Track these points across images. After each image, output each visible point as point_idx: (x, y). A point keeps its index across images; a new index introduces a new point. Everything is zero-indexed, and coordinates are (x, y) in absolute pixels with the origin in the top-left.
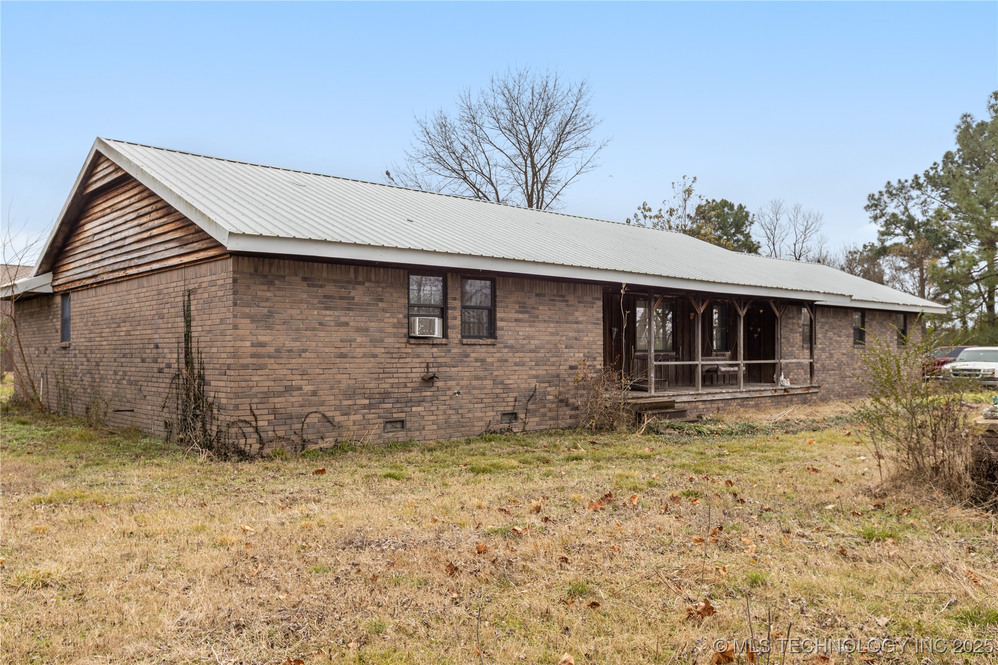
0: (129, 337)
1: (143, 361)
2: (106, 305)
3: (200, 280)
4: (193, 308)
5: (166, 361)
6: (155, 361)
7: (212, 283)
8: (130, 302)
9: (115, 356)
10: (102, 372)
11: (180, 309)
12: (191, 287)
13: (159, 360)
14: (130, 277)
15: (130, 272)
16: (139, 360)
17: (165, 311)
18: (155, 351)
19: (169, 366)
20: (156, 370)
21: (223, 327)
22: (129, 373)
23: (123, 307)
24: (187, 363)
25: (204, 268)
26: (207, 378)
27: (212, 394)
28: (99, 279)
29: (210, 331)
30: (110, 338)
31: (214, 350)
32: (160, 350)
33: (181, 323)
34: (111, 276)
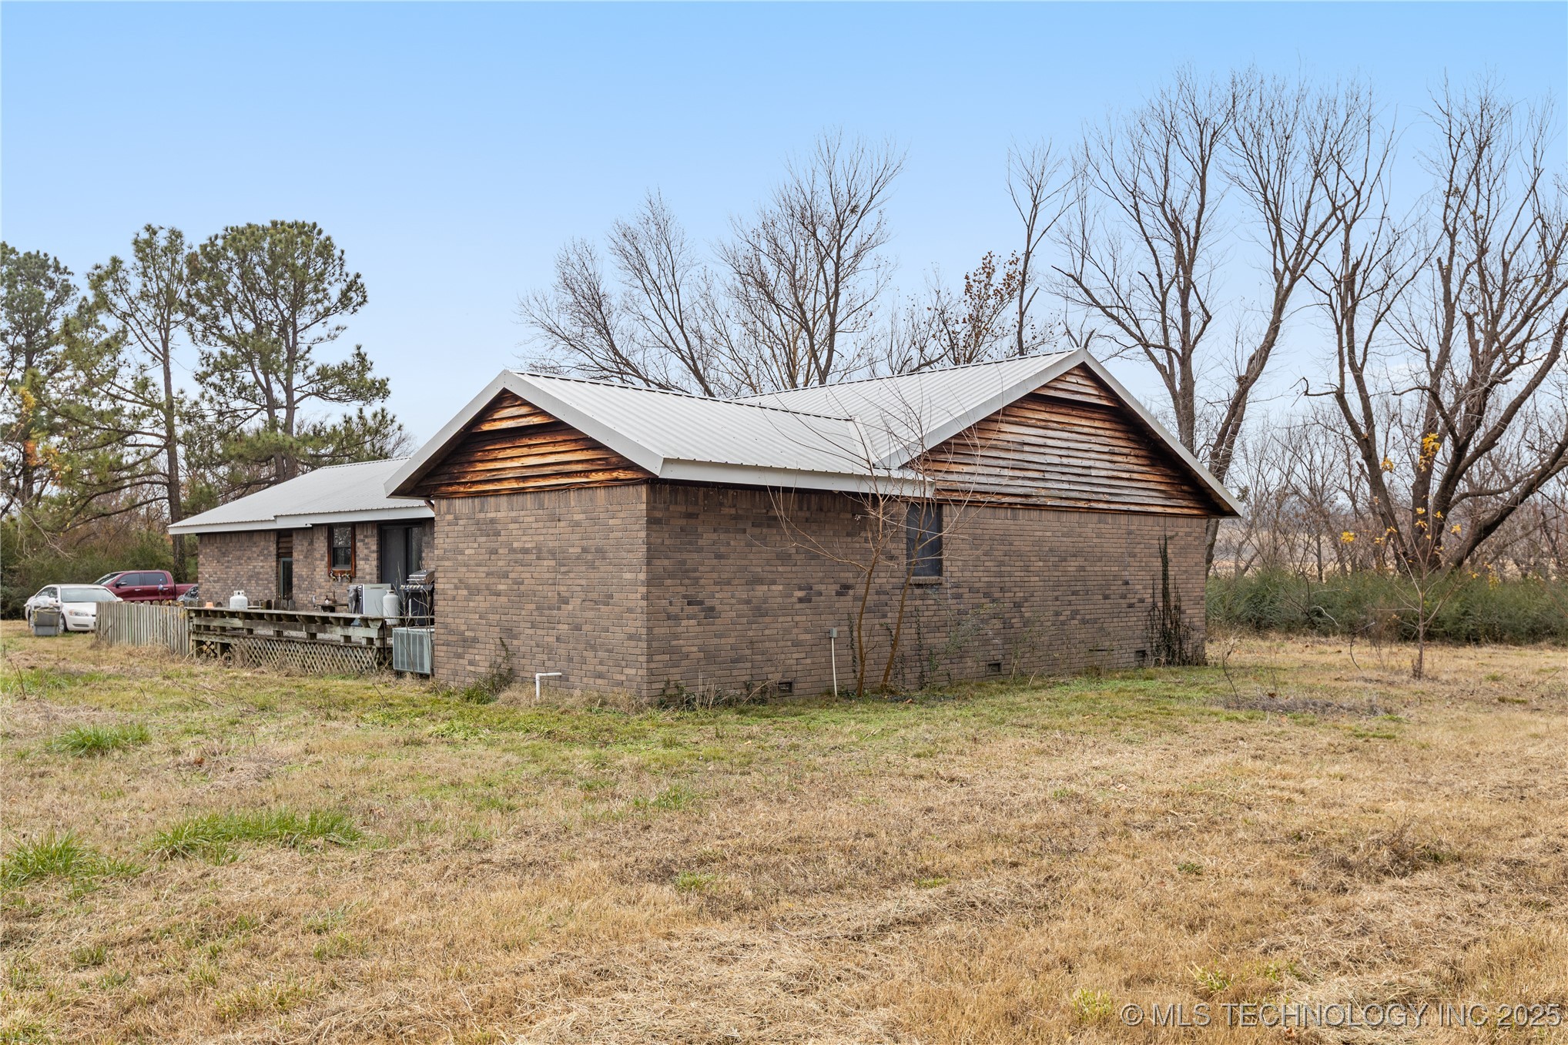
0: (1082, 573)
1: (1106, 597)
2: (1038, 533)
3: (1177, 529)
4: (1169, 551)
5: (1138, 596)
6: (1124, 597)
7: (1188, 534)
8: (1084, 535)
9: (1055, 594)
10: (1026, 615)
11: (1155, 550)
12: (1169, 534)
13: (1129, 596)
14: (1091, 510)
15: (1094, 505)
16: (1101, 597)
17: (1136, 550)
18: (1124, 587)
19: (1142, 601)
20: (1125, 606)
21: (1198, 568)
22: (1082, 612)
23: (1070, 539)
24: (1164, 596)
25: (1181, 521)
26: (1183, 608)
27: (1187, 620)
28: (1031, 501)
29: (1186, 572)
30: (1045, 574)
31: (1190, 586)
32: (1130, 587)
33: (1158, 563)
34: (1058, 503)
